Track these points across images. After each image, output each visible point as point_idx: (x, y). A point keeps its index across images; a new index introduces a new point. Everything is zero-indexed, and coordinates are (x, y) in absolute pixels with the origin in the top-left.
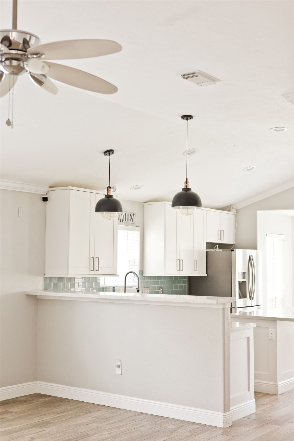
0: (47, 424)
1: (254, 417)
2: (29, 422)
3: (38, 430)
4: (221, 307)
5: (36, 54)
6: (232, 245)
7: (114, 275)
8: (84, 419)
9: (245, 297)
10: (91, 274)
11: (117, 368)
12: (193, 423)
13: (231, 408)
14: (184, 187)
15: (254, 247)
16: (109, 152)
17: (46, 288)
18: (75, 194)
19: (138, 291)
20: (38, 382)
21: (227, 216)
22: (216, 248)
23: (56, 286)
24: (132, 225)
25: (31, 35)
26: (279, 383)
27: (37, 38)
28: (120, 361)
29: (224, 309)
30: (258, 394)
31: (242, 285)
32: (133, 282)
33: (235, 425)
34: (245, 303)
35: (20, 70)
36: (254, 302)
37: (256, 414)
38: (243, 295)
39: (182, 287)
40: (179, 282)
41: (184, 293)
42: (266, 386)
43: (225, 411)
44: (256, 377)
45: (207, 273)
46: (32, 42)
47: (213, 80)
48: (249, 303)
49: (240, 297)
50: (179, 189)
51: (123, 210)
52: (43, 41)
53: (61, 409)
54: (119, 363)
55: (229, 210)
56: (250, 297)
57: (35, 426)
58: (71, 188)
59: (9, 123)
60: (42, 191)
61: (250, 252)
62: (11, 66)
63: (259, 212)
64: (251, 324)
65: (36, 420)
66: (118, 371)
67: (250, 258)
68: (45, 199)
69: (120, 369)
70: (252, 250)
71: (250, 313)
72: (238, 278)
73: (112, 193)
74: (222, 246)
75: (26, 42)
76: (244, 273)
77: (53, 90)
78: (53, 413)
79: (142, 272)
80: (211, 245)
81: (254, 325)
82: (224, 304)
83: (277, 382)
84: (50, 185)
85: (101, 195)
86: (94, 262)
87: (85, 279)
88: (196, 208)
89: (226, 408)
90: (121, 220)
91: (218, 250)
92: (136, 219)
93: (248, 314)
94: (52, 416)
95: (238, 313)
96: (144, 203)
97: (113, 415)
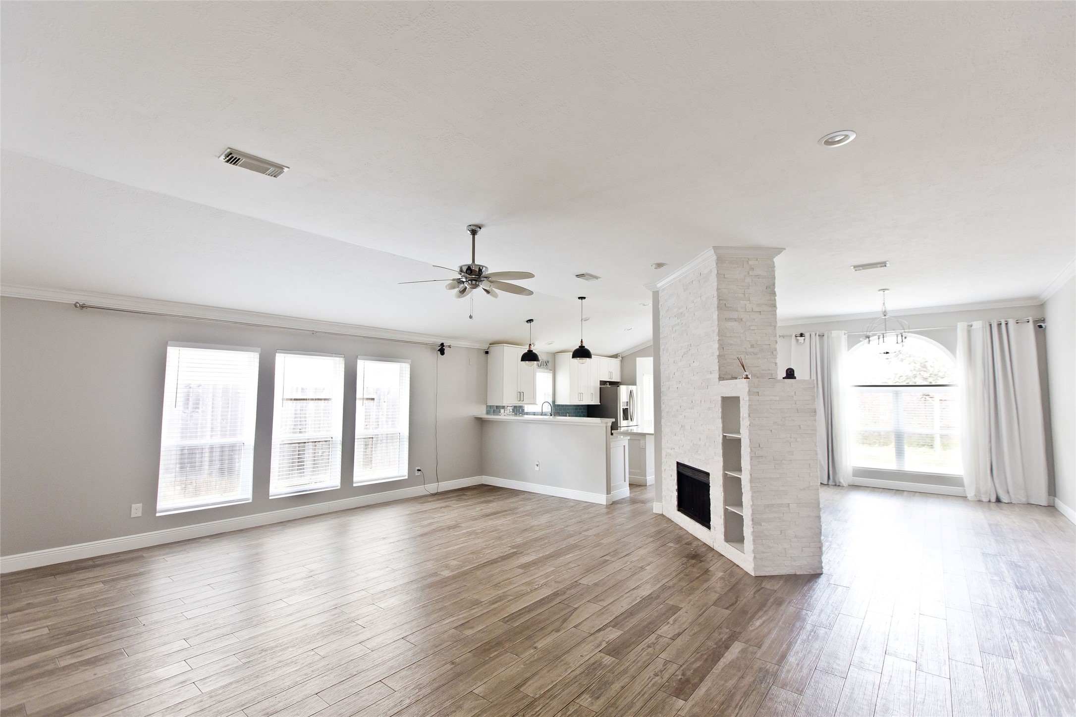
0: (490, 502)
1: (628, 498)
2: (479, 500)
3: (485, 505)
4: (605, 425)
5: (486, 278)
6: (619, 382)
7: (535, 404)
8: (514, 499)
9: (627, 419)
10: (518, 404)
11: (536, 467)
12: (587, 502)
13: (612, 493)
14: (580, 345)
15: (634, 384)
16: (530, 321)
17: (488, 413)
18: (507, 349)
19: (551, 415)
20: (483, 476)
21: (616, 362)
22: (607, 385)
23: (494, 411)
24: (547, 368)
25: (483, 266)
26: (647, 478)
27: (486, 268)
28: (538, 461)
29: (606, 427)
30: (631, 485)
31: (625, 411)
32: (547, 409)
33: (614, 503)
34: (628, 424)
35: (476, 286)
36: (634, 423)
37: (630, 497)
38: (626, 417)
39: (582, 412)
40: (580, 409)
41: (584, 416)
42: (638, 479)
43: (607, 494)
44: (630, 473)
45: (600, 402)
46: (484, 269)
47: (596, 278)
48: (631, 423)
49: (624, 420)
50: (577, 346)
51: (540, 358)
52: (490, 271)
53: (498, 493)
54: (538, 463)
55: (617, 358)
56: (631, 419)
57: (482, 503)
58: (505, 345)
59: (471, 317)
60: (485, 347)
61: (631, 387)
62: (472, 284)
63: (637, 358)
64: (622, 437)
65: (483, 499)
66: (537, 468)
67: (631, 392)
68: (487, 353)
69: (538, 467)
70: (633, 386)
71: (631, 430)
72: (622, 406)
73: (532, 348)
74: (611, 383)
75: (480, 270)
76: (627, 402)
77: (495, 296)
78: (494, 496)
79: (554, 402)
80: (603, 383)
81: (629, 438)
82: (607, 423)
83: (646, 477)
84: (490, 343)
85: (525, 350)
86: (521, 395)
87: (514, 406)
88: (588, 359)
89: (608, 491)
90: (539, 366)
91: (608, 386)
92: (549, 364)
93: (629, 431)
94: (493, 497)
95: (622, 431)
96: (554, 355)
97: (533, 497)
